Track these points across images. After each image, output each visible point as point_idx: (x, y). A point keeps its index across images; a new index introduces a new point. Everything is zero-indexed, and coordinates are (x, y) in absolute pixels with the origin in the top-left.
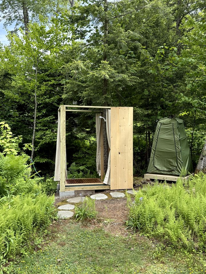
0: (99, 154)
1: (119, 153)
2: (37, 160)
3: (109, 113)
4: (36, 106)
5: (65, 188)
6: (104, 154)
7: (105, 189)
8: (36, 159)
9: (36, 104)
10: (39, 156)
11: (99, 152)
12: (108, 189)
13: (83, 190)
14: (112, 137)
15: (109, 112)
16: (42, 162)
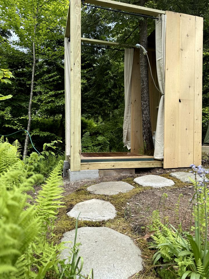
0: (128, 116)
1: (180, 101)
2: (36, 133)
3: (163, 22)
4: (34, 62)
5: (81, 165)
6: (142, 111)
7: (153, 166)
8: (34, 132)
9: (34, 60)
10: (39, 129)
11: (128, 113)
12: (159, 166)
13: (113, 168)
14: (167, 69)
15: (163, 20)
16: (42, 135)
